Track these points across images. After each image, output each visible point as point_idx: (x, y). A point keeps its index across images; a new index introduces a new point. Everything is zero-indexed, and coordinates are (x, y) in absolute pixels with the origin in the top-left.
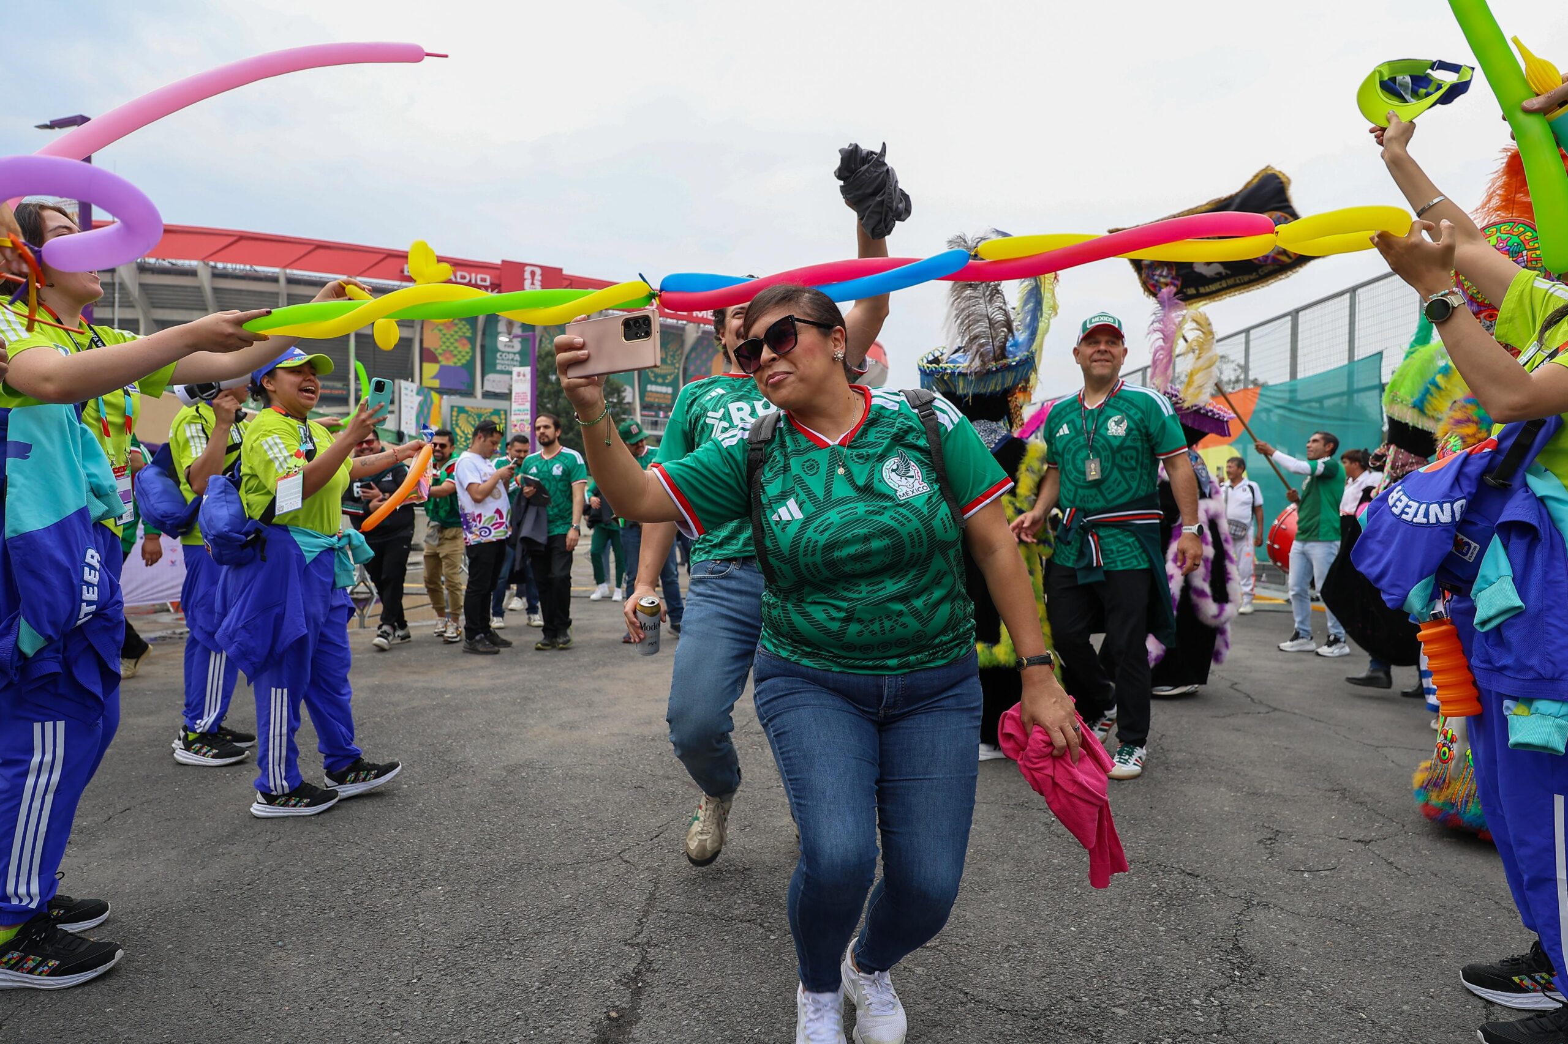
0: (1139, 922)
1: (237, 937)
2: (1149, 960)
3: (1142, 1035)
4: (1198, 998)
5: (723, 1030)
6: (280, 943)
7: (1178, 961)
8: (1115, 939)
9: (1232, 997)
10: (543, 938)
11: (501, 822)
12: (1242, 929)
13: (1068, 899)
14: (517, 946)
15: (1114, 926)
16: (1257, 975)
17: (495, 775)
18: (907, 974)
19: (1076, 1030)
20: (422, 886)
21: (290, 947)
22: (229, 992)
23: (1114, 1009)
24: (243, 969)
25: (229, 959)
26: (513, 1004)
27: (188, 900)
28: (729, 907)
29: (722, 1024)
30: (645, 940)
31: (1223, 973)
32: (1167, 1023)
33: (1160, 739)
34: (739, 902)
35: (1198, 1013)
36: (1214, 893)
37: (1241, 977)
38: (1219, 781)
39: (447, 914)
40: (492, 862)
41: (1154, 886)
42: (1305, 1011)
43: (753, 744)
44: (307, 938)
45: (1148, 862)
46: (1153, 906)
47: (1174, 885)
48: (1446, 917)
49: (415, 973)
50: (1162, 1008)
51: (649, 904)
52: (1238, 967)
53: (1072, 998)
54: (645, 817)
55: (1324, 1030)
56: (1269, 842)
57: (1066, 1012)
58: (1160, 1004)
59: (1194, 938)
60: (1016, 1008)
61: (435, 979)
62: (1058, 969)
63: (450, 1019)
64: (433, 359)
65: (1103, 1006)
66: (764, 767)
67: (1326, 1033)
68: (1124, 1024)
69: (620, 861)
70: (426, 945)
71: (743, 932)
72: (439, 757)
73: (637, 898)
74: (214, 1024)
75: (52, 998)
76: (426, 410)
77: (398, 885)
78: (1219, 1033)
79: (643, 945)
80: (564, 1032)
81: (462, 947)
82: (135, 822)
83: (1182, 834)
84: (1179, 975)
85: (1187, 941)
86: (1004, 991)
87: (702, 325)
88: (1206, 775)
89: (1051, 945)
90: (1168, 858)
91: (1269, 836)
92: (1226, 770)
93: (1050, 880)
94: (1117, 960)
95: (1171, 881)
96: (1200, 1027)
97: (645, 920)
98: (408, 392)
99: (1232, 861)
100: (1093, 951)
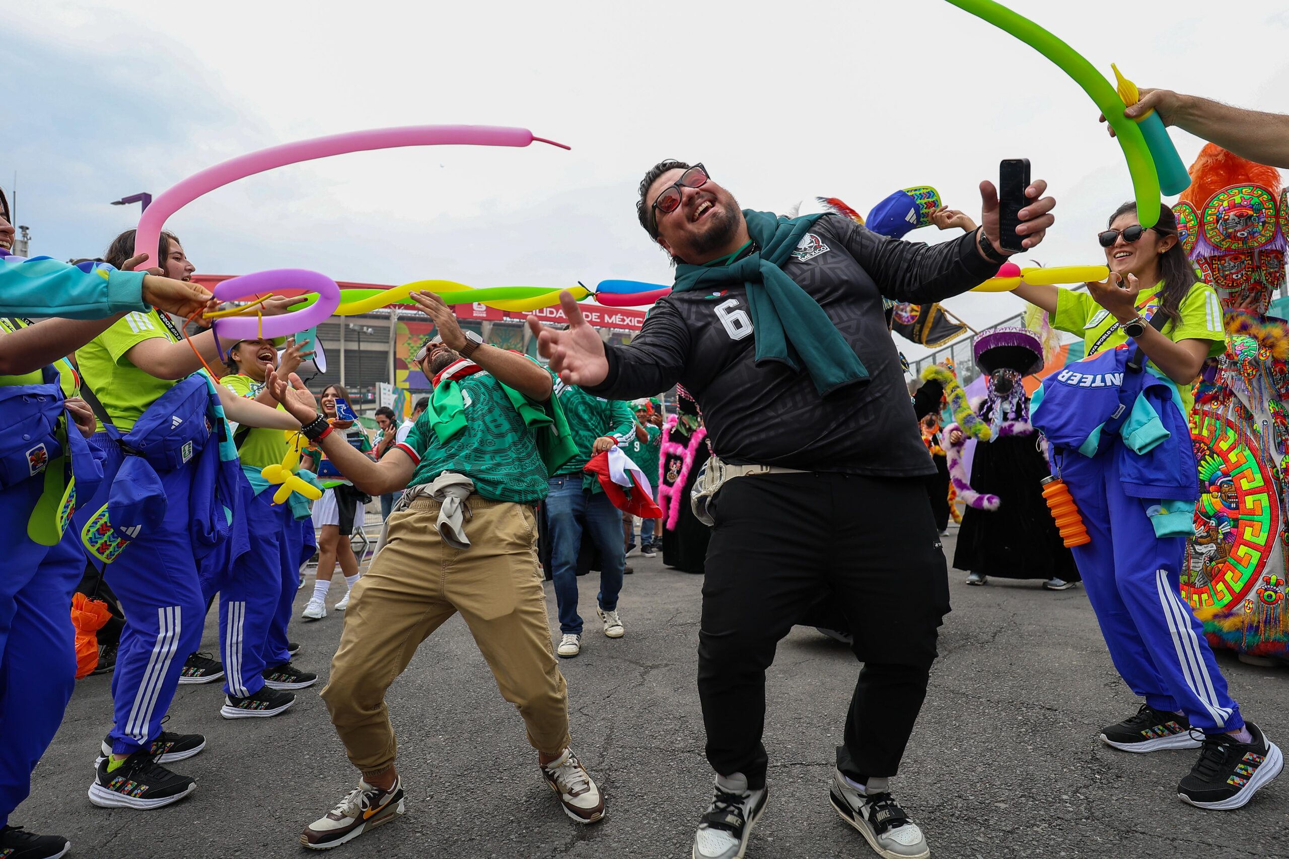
0: (1011, 743)
1: (288, 773)
2: (1022, 770)
3: (1022, 822)
4: (1067, 794)
5: (676, 826)
6: (321, 776)
7: (1046, 770)
8: (991, 756)
9: (1095, 793)
10: (526, 767)
11: (483, 692)
12: (1098, 746)
13: (949, 729)
14: (506, 773)
15: (989, 747)
16: (1114, 777)
17: (475, 660)
18: (822, 784)
19: (966, 820)
20: (427, 736)
21: (329, 778)
22: (286, 809)
23: (996, 804)
24: (295, 794)
25: (284, 787)
26: (508, 812)
27: (248, 749)
28: (672, 742)
29: (675, 822)
30: (607, 767)
31: (1085, 777)
32: (1041, 813)
33: (1013, 617)
34: (679, 739)
35: (1068, 805)
36: (1071, 721)
37: (1101, 779)
38: (1066, 644)
39: (448, 753)
40: (480, 718)
41: (1020, 718)
42: (1158, 801)
43: (678, 632)
44: (342, 772)
45: (1013, 702)
46: (1021, 732)
47: (1037, 717)
48: (1273, 732)
49: (428, 794)
50: (1037, 802)
51: (608, 743)
52: (1098, 772)
53: (960, 797)
54: (598, 685)
55: (1177, 814)
56: (1114, 685)
57: (956, 807)
58: (1035, 799)
59: (1058, 753)
60: (914, 805)
61: (444, 797)
62: (947, 777)
63: (458, 824)
64: (405, 367)
65: (987, 802)
66: (688, 647)
67: (1179, 817)
68: (1007, 814)
69: (581, 714)
70: (434, 775)
71: (685, 759)
72: (430, 650)
73: (597, 739)
74: (277, 830)
75: (152, 816)
76: (400, 405)
77: (408, 735)
78: (1087, 818)
79: (606, 770)
80: (550, 830)
81: (462, 775)
82: (201, 699)
83: (1039, 681)
84: (1049, 779)
85: (1052, 755)
86: (903, 794)
87: (612, 329)
88: (1054, 640)
89: (939, 762)
90: (1029, 699)
91: (1113, 680)
92: (1072, 636)
93: (933, 717)
94: (995, 770)
95: (1033, 715)
96: (1071, 814)
97: (605, 753)
98: (386, 391)
99: (1083, 699)
100: (974, 765)
